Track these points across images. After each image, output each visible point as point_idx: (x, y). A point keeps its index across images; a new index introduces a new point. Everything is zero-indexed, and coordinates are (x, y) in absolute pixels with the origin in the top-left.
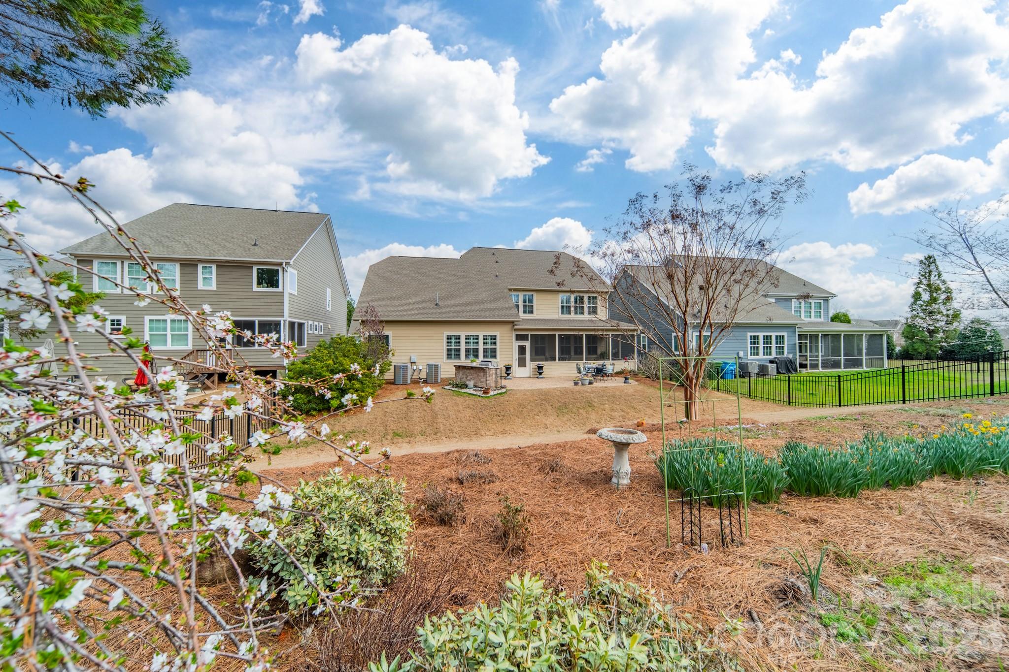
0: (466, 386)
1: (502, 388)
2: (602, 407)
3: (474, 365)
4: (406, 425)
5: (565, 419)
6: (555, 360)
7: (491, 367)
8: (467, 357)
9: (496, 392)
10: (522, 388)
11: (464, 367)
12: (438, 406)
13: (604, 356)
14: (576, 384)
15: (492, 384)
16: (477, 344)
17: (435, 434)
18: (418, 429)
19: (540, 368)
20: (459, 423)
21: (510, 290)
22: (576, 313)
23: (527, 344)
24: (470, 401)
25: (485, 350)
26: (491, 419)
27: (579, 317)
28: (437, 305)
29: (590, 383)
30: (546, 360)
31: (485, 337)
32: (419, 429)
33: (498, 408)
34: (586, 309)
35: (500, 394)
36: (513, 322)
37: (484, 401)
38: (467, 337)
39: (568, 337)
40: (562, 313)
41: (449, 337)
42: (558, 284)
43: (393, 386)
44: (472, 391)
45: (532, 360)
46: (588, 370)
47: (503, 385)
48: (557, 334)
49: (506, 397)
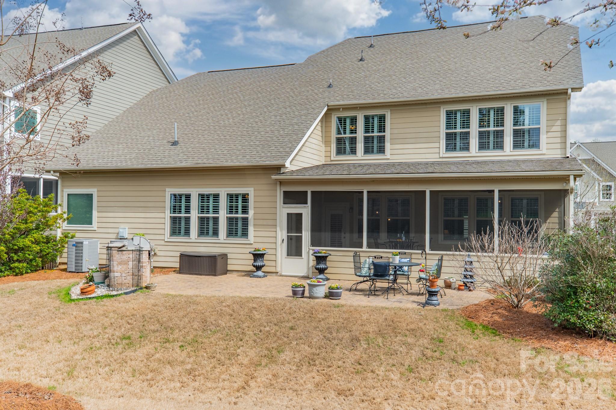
16: (217, 210)
19: (323, 260)
23: (305, 211)
40: (449, 148)
45: (313, 243)
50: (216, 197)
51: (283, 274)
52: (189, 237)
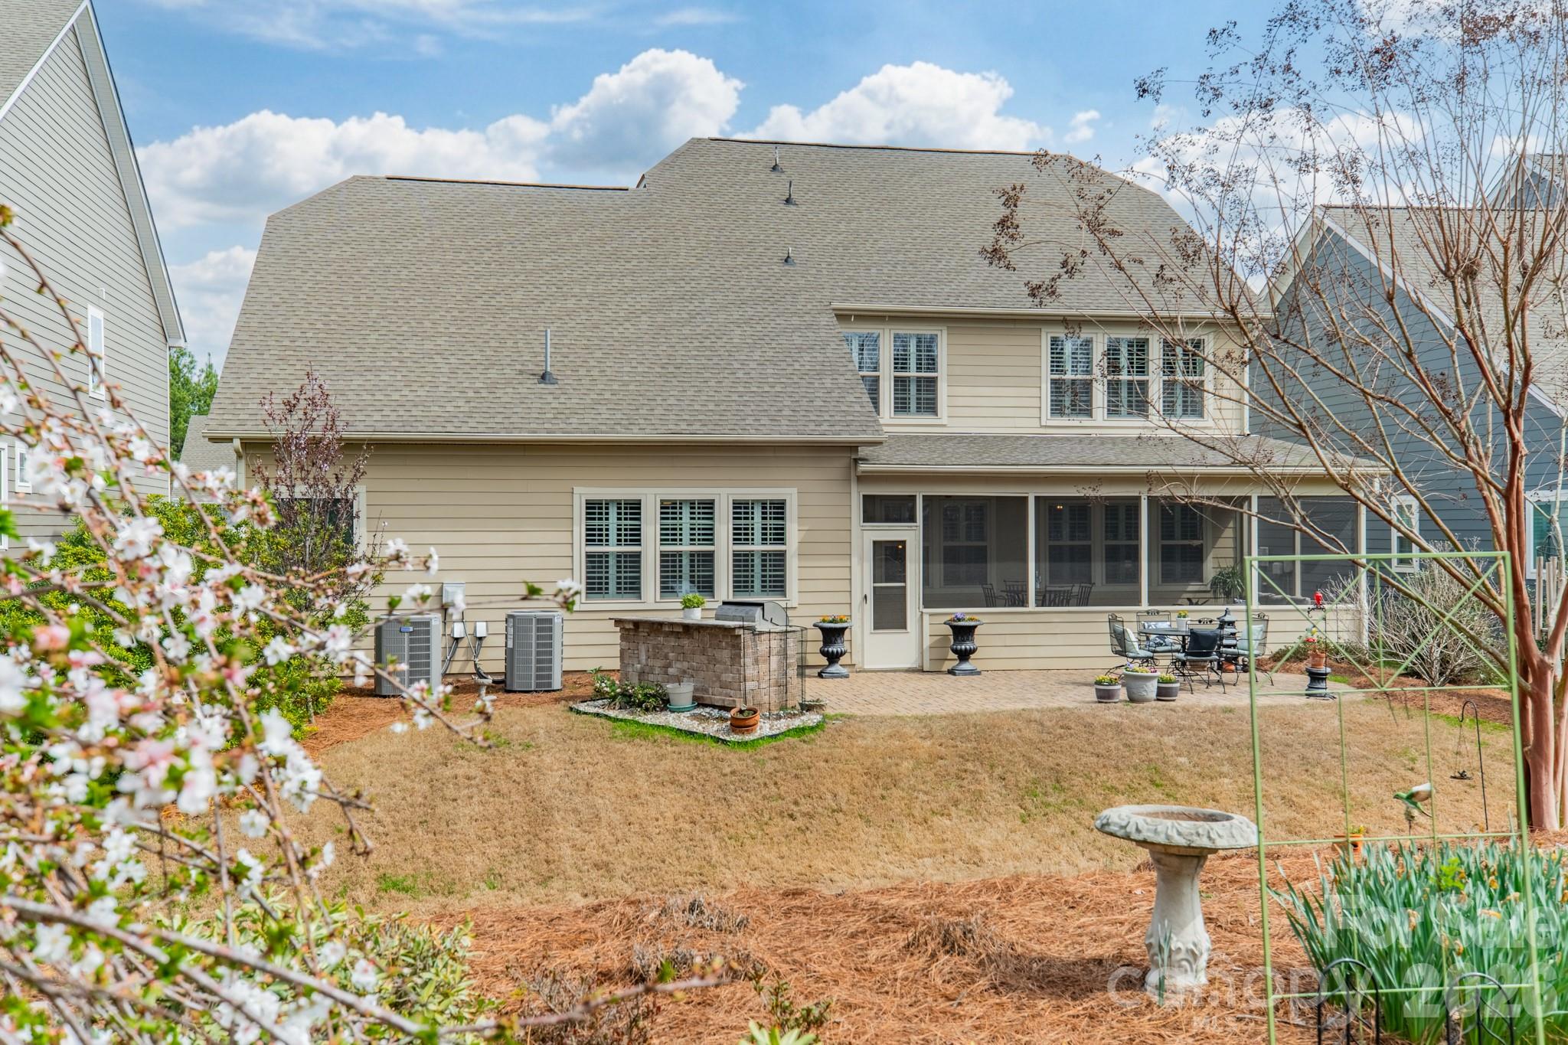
0: (664, 703)
1: (807, 708)
2: (1206, 786)
3: (696, 616)
4: (427, 850)
5: (1053, 829)
6: (1023, 603)
7: (761, 626)
8: (667, 589)
9: (783, 725)
10: (886, 711)
11: (656, 627)
12: (554, 777)
13: (1229, 588)
14: (1105, 696)
15: (768, 696)
16: (708, 535)
17: (545, 881)
18: (475, 862)
19: (963, 632)
20: (636, 842)
21: (843, 316)
22: (1113, 410)
23: (911, 535)
24: (677, 759)
25: (742, 561)
26: (762, 826)
27: (1129, 426)
28: (544, 377)
29: (1163, 694)
30: (990, 601)
31: (741, 508)
32: (481, 864)
33: (789, 788)
34: (1155, 391)
35: (800, 731)
36: (852, 448)
37: (735, 760)
38: (669, 509)
39: (1080, 509)
40: (1057, 409)
41: (594, 509)
42: (1034, 292)
43: (372, 703)
44: (684, 721)
45: (929, 601)
46: (1155, 642)
47: (809, 698)
48: (1031, 494)
49: (821, 744)
50: (708, 506)
51: (866, 667)
52: (640, 598)
